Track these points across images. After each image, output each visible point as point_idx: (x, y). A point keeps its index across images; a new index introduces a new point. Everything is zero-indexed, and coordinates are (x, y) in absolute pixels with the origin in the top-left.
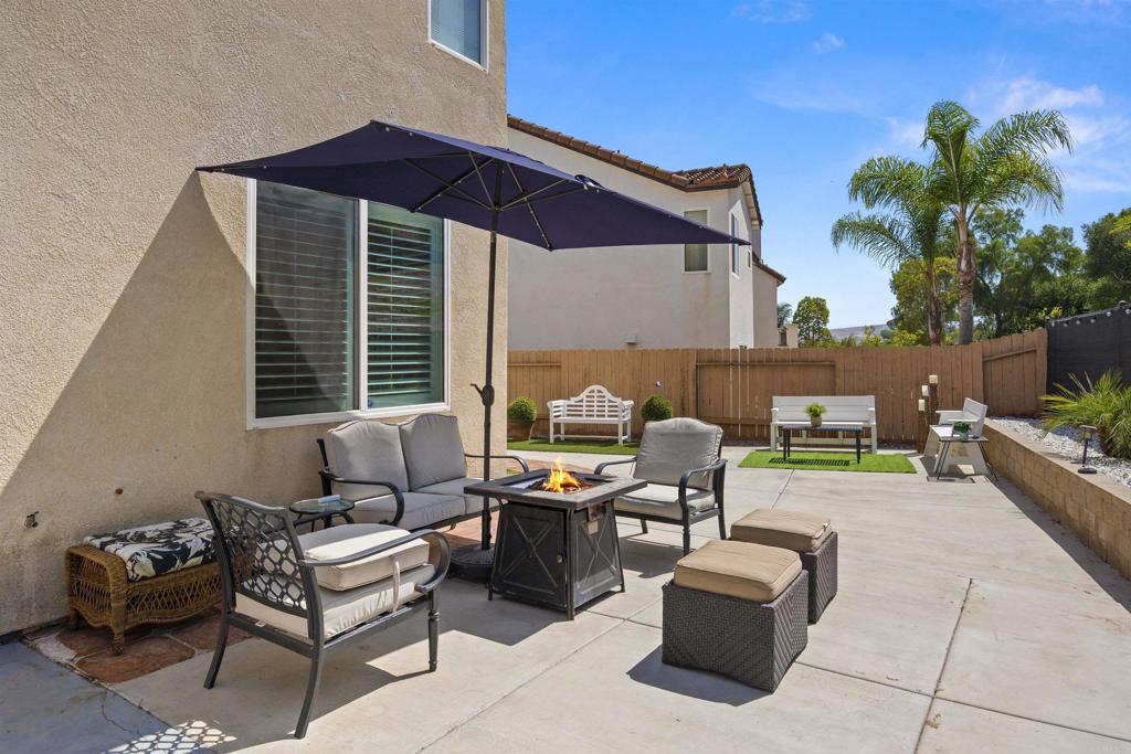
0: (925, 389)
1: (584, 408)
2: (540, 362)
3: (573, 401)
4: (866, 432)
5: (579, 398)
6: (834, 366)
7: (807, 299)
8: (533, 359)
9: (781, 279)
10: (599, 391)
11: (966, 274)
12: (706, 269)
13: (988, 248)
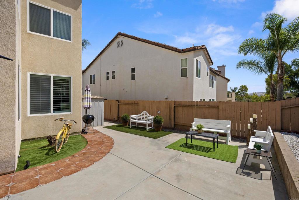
0: (251, 120)
1: (142, 118)
2: (135, 104)
3: (139, 115)
4: (224, 135)
5: (140, 115)
6: (218, 108)
7: (242, 86)
8: (134, 102)
9: (228, 80)
10: (146, 113)
11: (280, 75)
12: (187, 76)
13: (296, 71)
